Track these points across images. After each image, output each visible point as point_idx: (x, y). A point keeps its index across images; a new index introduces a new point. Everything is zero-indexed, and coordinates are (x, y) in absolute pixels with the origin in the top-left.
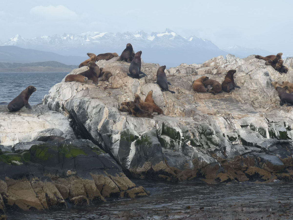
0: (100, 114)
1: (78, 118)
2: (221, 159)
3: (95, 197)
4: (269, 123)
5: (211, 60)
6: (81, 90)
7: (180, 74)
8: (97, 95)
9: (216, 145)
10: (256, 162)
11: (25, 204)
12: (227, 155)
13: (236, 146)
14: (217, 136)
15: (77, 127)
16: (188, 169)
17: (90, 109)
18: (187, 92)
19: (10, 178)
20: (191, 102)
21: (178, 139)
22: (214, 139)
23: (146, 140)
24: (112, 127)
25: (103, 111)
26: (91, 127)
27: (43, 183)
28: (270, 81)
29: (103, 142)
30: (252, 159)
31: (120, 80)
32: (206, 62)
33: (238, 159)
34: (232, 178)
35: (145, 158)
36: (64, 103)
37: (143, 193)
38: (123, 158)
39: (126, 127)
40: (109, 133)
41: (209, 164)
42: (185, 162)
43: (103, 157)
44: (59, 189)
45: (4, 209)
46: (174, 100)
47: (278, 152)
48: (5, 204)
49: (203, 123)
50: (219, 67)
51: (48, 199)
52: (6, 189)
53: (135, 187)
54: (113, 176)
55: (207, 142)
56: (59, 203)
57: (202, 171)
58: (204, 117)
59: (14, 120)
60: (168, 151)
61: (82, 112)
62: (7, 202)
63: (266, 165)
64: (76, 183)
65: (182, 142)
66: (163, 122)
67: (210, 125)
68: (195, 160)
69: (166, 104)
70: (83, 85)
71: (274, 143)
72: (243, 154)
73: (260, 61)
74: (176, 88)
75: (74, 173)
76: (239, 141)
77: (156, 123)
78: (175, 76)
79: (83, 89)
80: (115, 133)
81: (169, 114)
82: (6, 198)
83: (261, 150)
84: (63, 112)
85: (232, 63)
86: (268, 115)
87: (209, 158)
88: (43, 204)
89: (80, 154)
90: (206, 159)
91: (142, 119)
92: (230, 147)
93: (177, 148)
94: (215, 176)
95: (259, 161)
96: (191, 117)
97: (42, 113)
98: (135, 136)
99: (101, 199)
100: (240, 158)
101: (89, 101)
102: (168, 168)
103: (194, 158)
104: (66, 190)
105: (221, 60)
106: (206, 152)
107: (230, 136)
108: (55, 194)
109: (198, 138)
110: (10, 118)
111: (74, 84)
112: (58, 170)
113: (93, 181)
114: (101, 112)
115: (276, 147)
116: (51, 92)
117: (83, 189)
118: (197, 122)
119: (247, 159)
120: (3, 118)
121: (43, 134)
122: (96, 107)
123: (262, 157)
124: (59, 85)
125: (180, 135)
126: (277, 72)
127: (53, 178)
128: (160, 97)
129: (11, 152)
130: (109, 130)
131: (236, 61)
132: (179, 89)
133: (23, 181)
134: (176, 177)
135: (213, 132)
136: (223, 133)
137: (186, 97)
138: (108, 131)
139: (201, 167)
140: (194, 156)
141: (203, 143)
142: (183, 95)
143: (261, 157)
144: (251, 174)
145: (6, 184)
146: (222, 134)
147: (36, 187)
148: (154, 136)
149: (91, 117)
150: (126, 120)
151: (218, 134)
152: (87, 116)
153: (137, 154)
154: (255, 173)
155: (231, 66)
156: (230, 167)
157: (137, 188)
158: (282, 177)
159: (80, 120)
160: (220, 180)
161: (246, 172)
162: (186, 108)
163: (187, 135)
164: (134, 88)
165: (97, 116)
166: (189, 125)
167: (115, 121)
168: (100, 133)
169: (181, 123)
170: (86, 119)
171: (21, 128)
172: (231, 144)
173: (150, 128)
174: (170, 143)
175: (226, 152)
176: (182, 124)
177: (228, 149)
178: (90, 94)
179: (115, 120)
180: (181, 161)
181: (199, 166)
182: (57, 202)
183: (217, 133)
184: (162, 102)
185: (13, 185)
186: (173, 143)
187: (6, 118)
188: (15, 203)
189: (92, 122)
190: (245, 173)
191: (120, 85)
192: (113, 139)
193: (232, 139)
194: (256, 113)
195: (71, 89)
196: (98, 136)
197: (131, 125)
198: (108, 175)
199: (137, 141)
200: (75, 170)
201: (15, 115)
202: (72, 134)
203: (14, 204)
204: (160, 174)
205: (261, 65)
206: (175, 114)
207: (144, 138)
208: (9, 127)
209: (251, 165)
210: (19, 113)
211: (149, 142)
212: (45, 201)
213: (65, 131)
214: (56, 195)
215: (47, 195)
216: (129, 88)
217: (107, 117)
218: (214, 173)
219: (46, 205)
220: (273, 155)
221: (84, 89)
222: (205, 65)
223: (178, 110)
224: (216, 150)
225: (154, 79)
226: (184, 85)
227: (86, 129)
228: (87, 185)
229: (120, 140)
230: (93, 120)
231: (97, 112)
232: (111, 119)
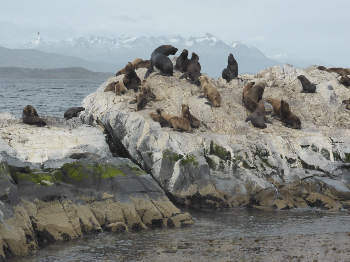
0: (140, 130)
1: (115, 134)
2: (278, 183)
3: (135, 224)
4: (333, 143)
5: (266, 70)
6: (118, 102)
7: (230, 85)
9: (272, 168)
10: (318, 188)
11: (56, 230)
12: (285, 179)
13: (295, 169)
14: (274, 157)
15: (112, 143)
16: (239, 194)
18: (239, 107)
19: (40, 200)
20: (244, 117)
21: (229, 160)
22: (271, 161)
23: (192, 160)
24: (153, 144)
25: (144, 126)
26: (129, 144)
27: (76, 206)
28: (334, 95)
29: (143, 161)
30: (313, 184)
31: (163, 91)
32: (260, 73)
33: (297, 184)
34: (291, 205)
35: (191, 180)
36: (98, 115)
37: (189, 220)
38: (165, 180)
39: (169, 145)
40: (149, 151)
41: (265, 189)
42: (236, 186)
43: (144, 179)
44: (94, 213)
45: (32, 235)
46: (224, 115)
47: (344, 177)
48: (34, 229)
49: (257, 142)
50: (276, 78)
51: (82, 225)
52: (35, 213)
53: (180, 214)
54: (155, 200)
55: (262, 164)
56: (94, 229)
57: (256, 197)
58: (259, 135)
59: (43, 134)
60: (217, 173)
61: (119, 127)
62: (36, 227)
63: (329, 191)
64: (114, 207)
65: (233, 163)
66: (212, 140)
67: (266, 144)
68: (248, 184)
69: (215, 120)
71: (339, 166)
72: (304, 179)
73: (322, 72)
74: (226, 102)
75: (112, 196)
76: (298, 163)
77: (203, 140)
78: (225, 87)
79: (120, 101)
80: (156, 152)
81: (217, 131)
82: (35, 222)
83: (324, 174)
84: (97, 126)
85: (291, 75)
86: (332, 134)
87: (264, 182)
88: (77, 230)
89: (119, 175)
90: (261, 183)
92: (289, 170)
93: (227, 170)
94: (271, 202)
95: (321, 186)
96: (244, 135)
97: (75, 127)
98: (180, 155)
99: (141, 226)
100: (300, 182)
101: (127, 114)
102: (217, 193)
103: (246, 182)
104: (102, 215)
105: (277, 71)
106: (261, 175)
107: (288, 158)
108: (90, 219)
109: (251, 158)
110: (38, 132)
111: (110, 95)
112: (93, 193)
113: (133, 206)
115: (341, 171)
116: (84, 103)
117: (122, 214)
118: (250, 141)
119: (308, 184)
120: (31, 131)
121: (75, 151)
122: (135, 121)
123: (325, 182)
124: (93, 95)
125: (230, 156)
126: (342, 86)
127: (88, 201)
129: (40, 171)
130: (150, 148)
131: (295, 72)
132: (229, 102)
133: (54, 204)
134: (226, 202)
135: (269, 152)
136: (281, 154)
138: (148, 148)
139: (255, 192)
140: (247, 180)
141: (258, 165)
142: (235, 109)
143: (323, 182)
144: (313, 201)
145: (36, 206)
146: (279, 155)
147: (69, 211)
148: (201, 155)
149: (129, 132)
150: (170, 137)
151: (275, 155)
152: (125, 132)
153: (181, 175)
154: (317, 200)
155: (290, 77)
156: (288, 193)
157: (182, 215)
158: (347, 205)
159: (117, 136)
160: (277, 207)
161: (307, 199)
162: (238, 124)
165: (136, 131)
166: (242, 144)
167: (157, 138)
168: (140, 151)
169: (232, 141)
170: (123, 135)
171: (50, 143)
172: (290, 166)
173: (196, 147)
174: (219, 164)
175: (284, 175)
177: (287, 173)
178: (128, 106)
179: (156, 136)
180: (232, 184)
181: (253, 192)
182: (93, 229)
183: (273, 153)
184: (210, 118)
185: (43, 207)
186: (222, 164)
187: (34, 131)
188: (45, 228)
189: (130, 138)
190: (305, 200)
191: (162, 97)
192: (154, 158)
193: (290, 161)
194: (318, 131)
195: (107, 100)
196: (137, 155)
197: (174, 143)
198: (150, 199)
199: (181, 161)
200: (112, 192)
201: (44, 129)
202: (108, 152)
203: (44, 230)
204: (208, 199)
205: (324, 77)
206: (225, 131)
207: (190, 158)
208: (38, 141)
209: (312, 191)
210: (48, 126)
211: (195, 162)
212: (79, 227)
213: (100, 148)
214: (91, 221)
215: (81, 221)
216: (173, 101)
217: (148, 133)
218: (270, 200)
219: (80, 232)
220: (337, 180)
221: (122, 100)
222: (258, 76)
223: (228, 126)
224: (273, 173)
225: (201, 91)
226: (235, 99)
227: (123, 146)
228: (126, 209)
229: (162, 159)
230: (132, 136)
231: (136, 127)
232: (152, 135)
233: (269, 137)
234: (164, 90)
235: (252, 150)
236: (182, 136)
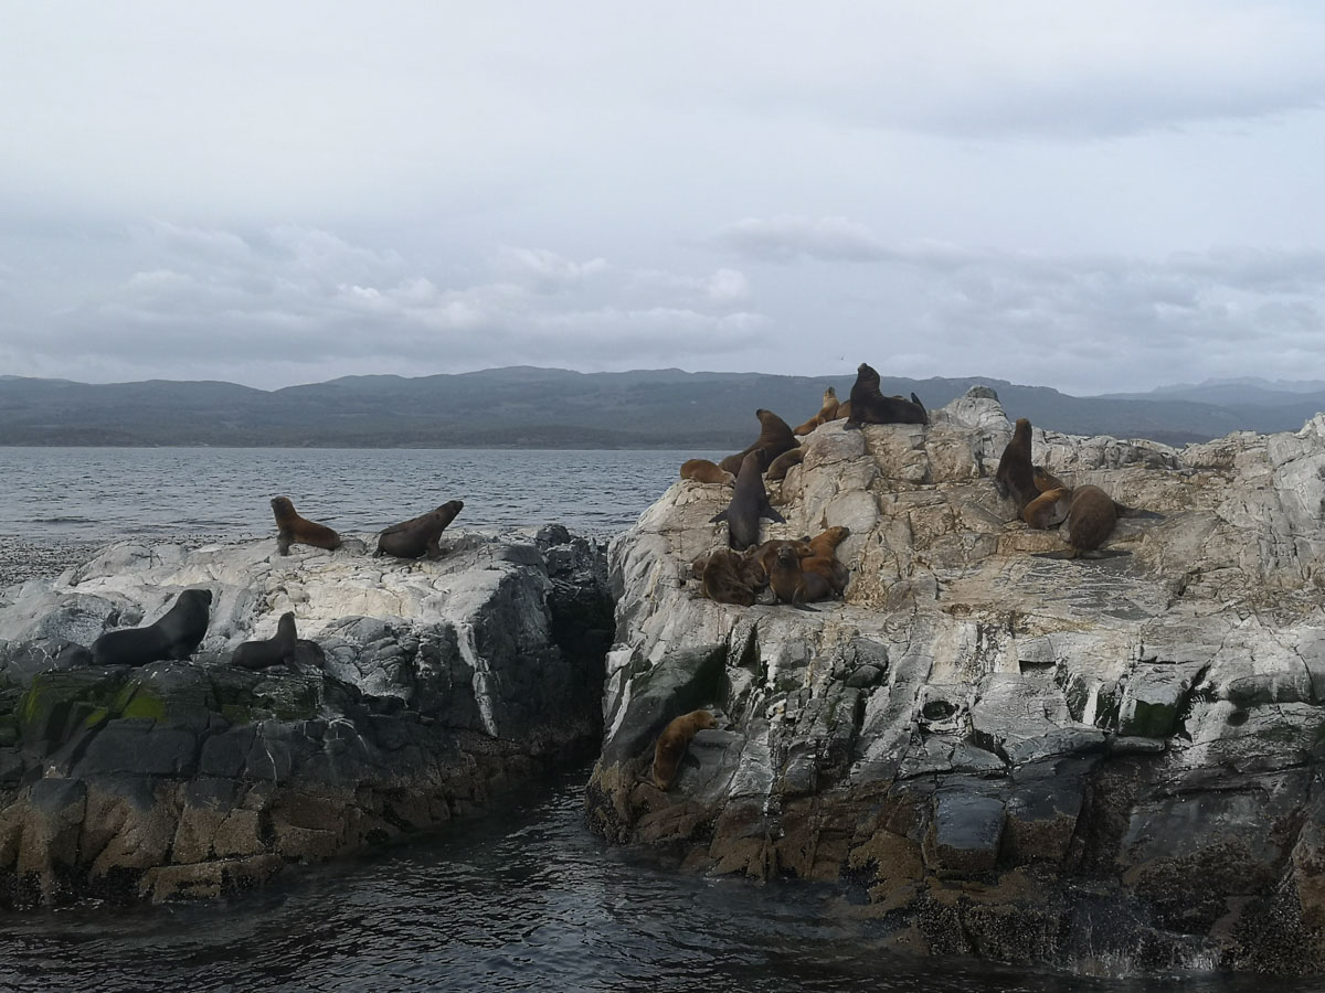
0: (643, 581)
4: (1137, 663)
10: (919, 816)
12: (853, 771)
14: (890, 694)
17: (629, 563)
22: (872, 704)
25: (651, 571)
31: (799, 478)
33: (873, 791)
47: (1032, 791)
65: (765, 698)
66: (756, 629)
69: (862, 563)
72: (910, 777)
76: (960, 721)
80: (629, 646)
83: (1001, 768)
91: (710, 606)
93: (744, 717)
107: (937, 699)
114: (647, 573)
122: (642, 559)
125: (768, 676)
128: (857, 536)
134: (621, 824)
135: (888, 675)
136: (929, 683)
137: (956, 543)
143: (938, 801)
144: (858, 862)
146: (916, 688)
151: (899, 686)
153: (624, 720)
154: (870, 862)
163: (789, 677)
164: (815, 505)
172: (917, 727)
179: (660, 603)
183: (900, 679)
186: (746, 698)
193: (936, 710)
209: (896, 825)
229: (625, 667)
233: (935, 626)
235: (838, 663)
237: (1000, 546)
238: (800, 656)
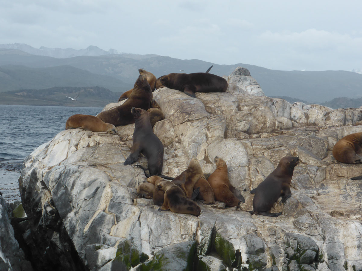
0: (95, 201)
6: (83, 148)
8: (108, 159)
14: (329, 267)
17: (77, 188)
18: (311, 161)
20: (313, 182)
23: (157, 266)
24: (109, 230)
25: (102, 194)
26: (75, 227)
31: (172, 129)
36: (45, 172)
40: (99, 243)
49: (309, 233)
58: (318, 219)
61: (62, 194)
66: (215, 227)
67: (324, 239)
69: (250, 186)
70: (90, 136)
77: (198, 226)
79: (88, 145)
80: (108, 245)
81: (249, 209)
91: (172, 216)
96: (292, 218)
98: (143, 254)
101: (78, 171)
114: (97, 196)
118: (295, 231)
122: (90, 185)
125: (241, 259)
128: (240, 169)
130: (100, 237)
135: (322, 256)
137: (303, 173)
138: (98, 238)
146: (343, 263)
148: (179, 257)
149: (77, 205)
150: (139, 218)
151: (332, 262)
152: (71, 204)
163: (257, 260)
164: (194, 147)
165: (89, 204)
166: (275, 237)
167: (119, 217)
169: (259, 229)
170: (68, 209)
176: (261, 232)
179: (119, 215)
183: (331, 258)
184: (242, 181)
189: (78, 216)
191: (168, 140)
192: (99, 258)
195: (69, 143)
197: (143, 229)
199: (141, 267)
216: (184, 148)
217: (107, 209)
221: (92, 144)
226: (311, 146)
227: (66, 231)
229: (114, 261)
230: (81, 212)
231: (89, 195)
232: (112, 213)
233: (335, 224)
234: (174, 127)
235: (288, 249)
236: (161, 216)
237: (328, 174)
238: (260, 246)
